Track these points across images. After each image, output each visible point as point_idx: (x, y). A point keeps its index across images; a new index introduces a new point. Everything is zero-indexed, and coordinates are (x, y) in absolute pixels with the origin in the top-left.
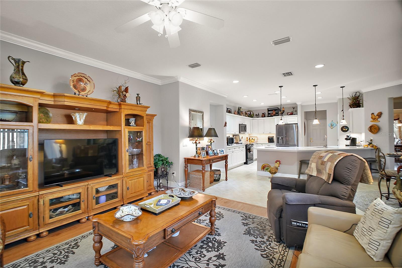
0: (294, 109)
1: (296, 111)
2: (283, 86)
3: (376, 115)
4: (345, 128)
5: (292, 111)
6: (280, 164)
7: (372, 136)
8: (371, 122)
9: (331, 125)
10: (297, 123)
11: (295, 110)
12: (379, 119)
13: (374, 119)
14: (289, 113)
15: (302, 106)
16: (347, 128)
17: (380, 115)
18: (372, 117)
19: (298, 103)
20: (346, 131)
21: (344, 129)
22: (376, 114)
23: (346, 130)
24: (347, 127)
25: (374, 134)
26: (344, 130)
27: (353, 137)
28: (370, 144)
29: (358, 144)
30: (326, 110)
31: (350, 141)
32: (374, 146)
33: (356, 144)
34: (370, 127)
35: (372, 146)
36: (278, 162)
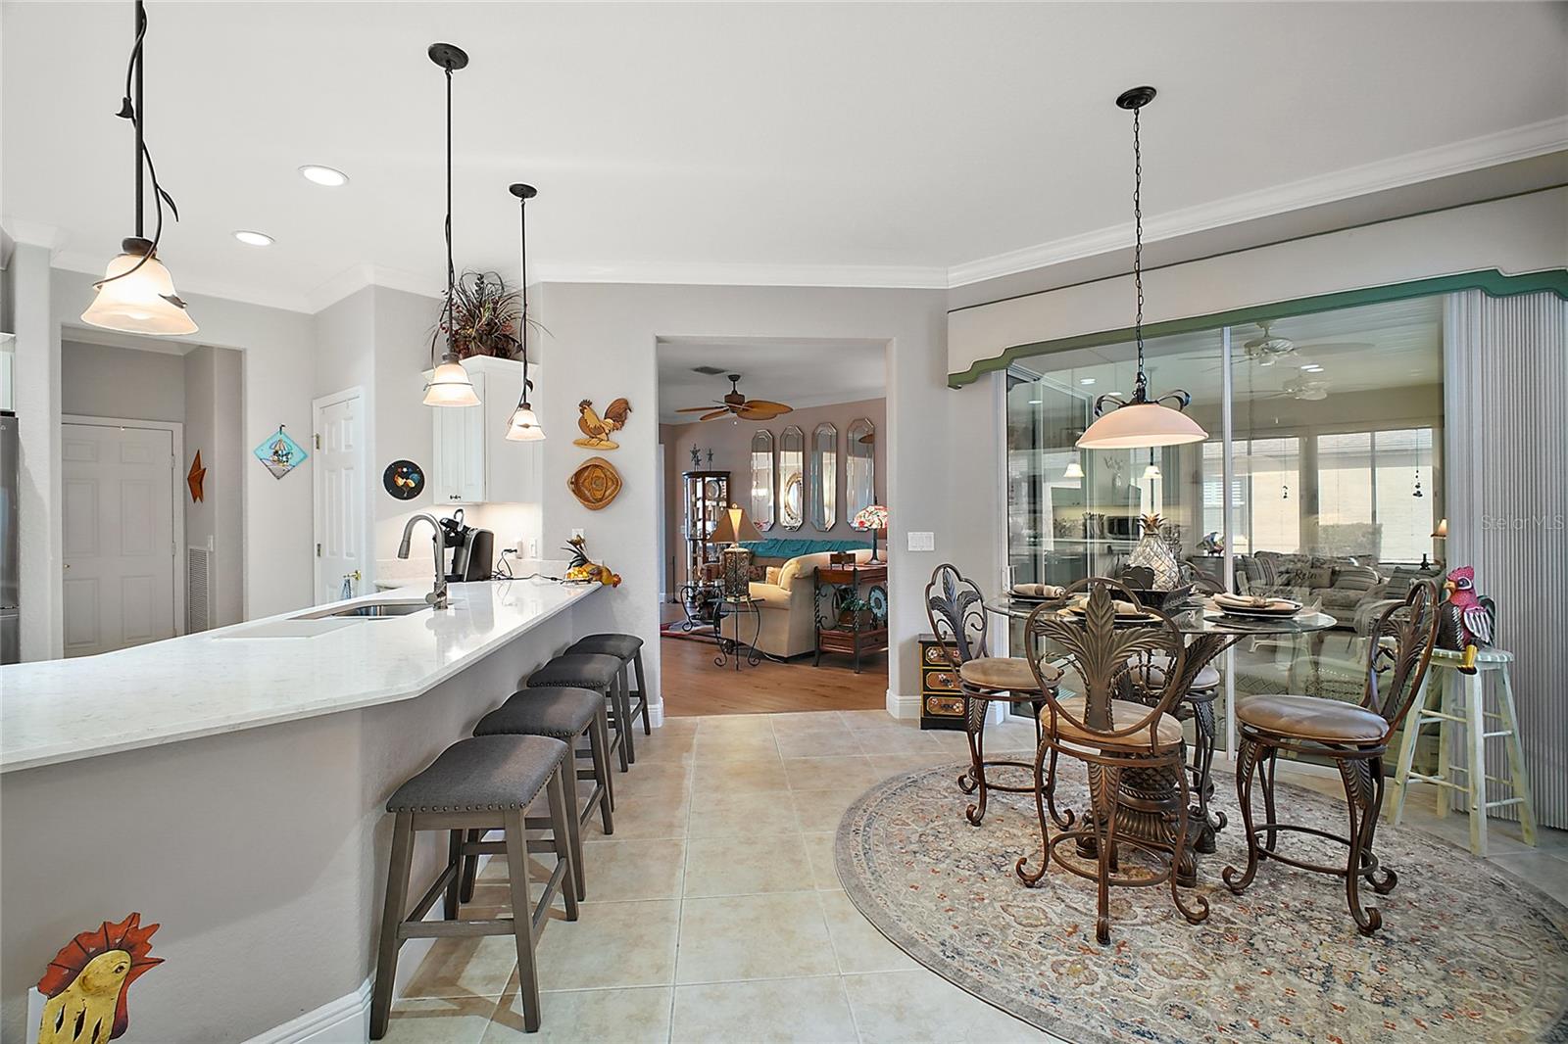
3: (602, 416)
4: (402, 476)
6: (140, 964)
7: (580, 520)
8: (576, 448)
9: (276, 453)
12: (615, 436)
13: (593, 433)
16: (416, 476)
17: (619, 413)
20: (413, 493)
21: (401, 482)
22: (601, 408)
23: (412, 484)
24: (414, 469)
25: (591, 512)
26: (401, 488)
27: (480, 528)
28: (582, 561)
29: (503, 567)
30: (245, 350)
31: (466, 555)
32: (605, 574)
33: (494, 568)
34: (578, 475)
35: (598, 573)
36: (106, 965)
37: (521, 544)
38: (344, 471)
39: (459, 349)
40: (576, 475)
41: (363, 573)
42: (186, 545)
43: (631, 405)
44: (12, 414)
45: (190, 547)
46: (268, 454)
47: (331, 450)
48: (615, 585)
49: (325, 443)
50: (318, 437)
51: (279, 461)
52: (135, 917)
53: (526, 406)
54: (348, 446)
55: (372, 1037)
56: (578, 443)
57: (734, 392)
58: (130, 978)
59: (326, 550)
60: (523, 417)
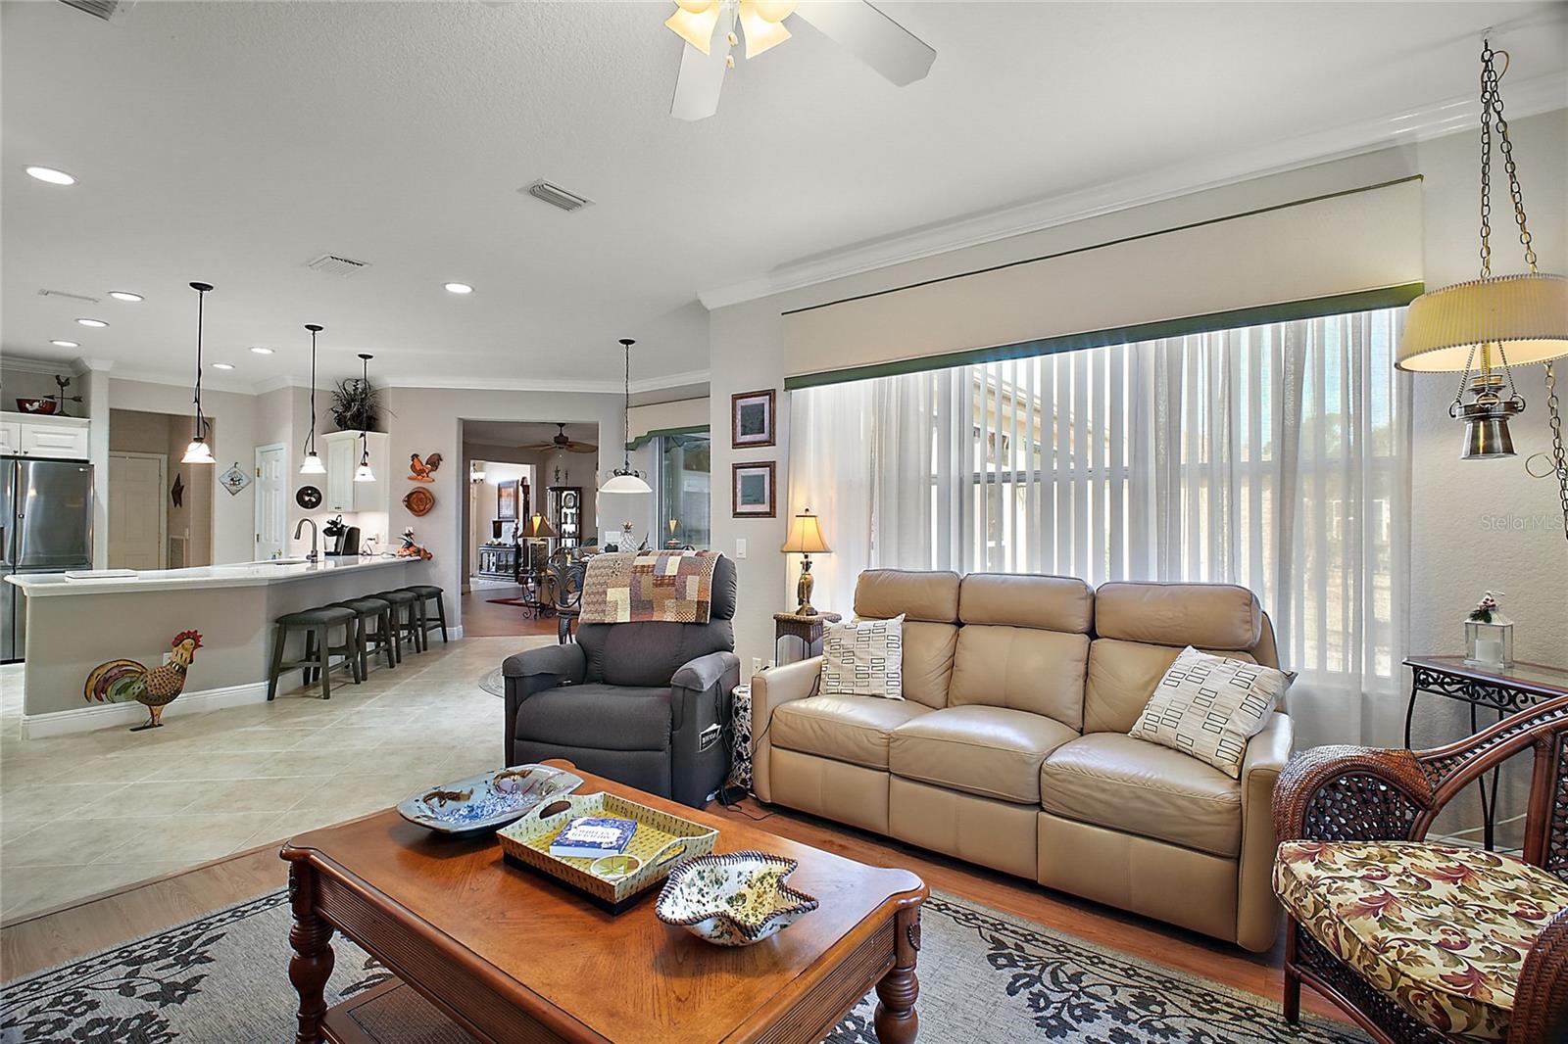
0: (62, 385)
1: (78, 399)
2: (212, 288)
3: (425, 463)
4: (309, 495)
5: (52, 397)
6: (197, 646)
7: (411, 523)
8: (411, 482)
9: (232, 480)
10: (85, 458)
11: (69, 392)
13: (419, 472)
14: (36, 405)
15: (115, 385)
16: (316, 495)
17: (435, 461)
18: (413, 467)
19: (95, 365)
20: (314, 505)
21: (307, 498)
23: (314, 500)
24: (315, 490)
25: (417, 518)
26: (306, 502)
27: (351, 526)
28: (410, 545)
29: (366, 548)
30: (214, 419)
31: (343, 540)
32: (422, 552)
33: (360, 549)
34: (409, 496)
35: (418, 552)
36: (188, 642)
37: (378, 535)
38: (274, 492)
39: (342, 423)
40: (408, 496)
41: (283, 551)
42: (168, 535)
43: (442, 457)
44: (87, 462)
45: (170, 537)
46: (228, 480)
47: (266, 478)
48: (429, 559)
49: (262, 474)
50: (258, 470)
51: (234, 484)
52: (196, 631)
53: (365, 465)
54: (277, 477)
55: (269, 699)
56: (410, 478)
57: (561, 434)
58: (195, 648)
59: (262, 538)
60: (363, 469)
